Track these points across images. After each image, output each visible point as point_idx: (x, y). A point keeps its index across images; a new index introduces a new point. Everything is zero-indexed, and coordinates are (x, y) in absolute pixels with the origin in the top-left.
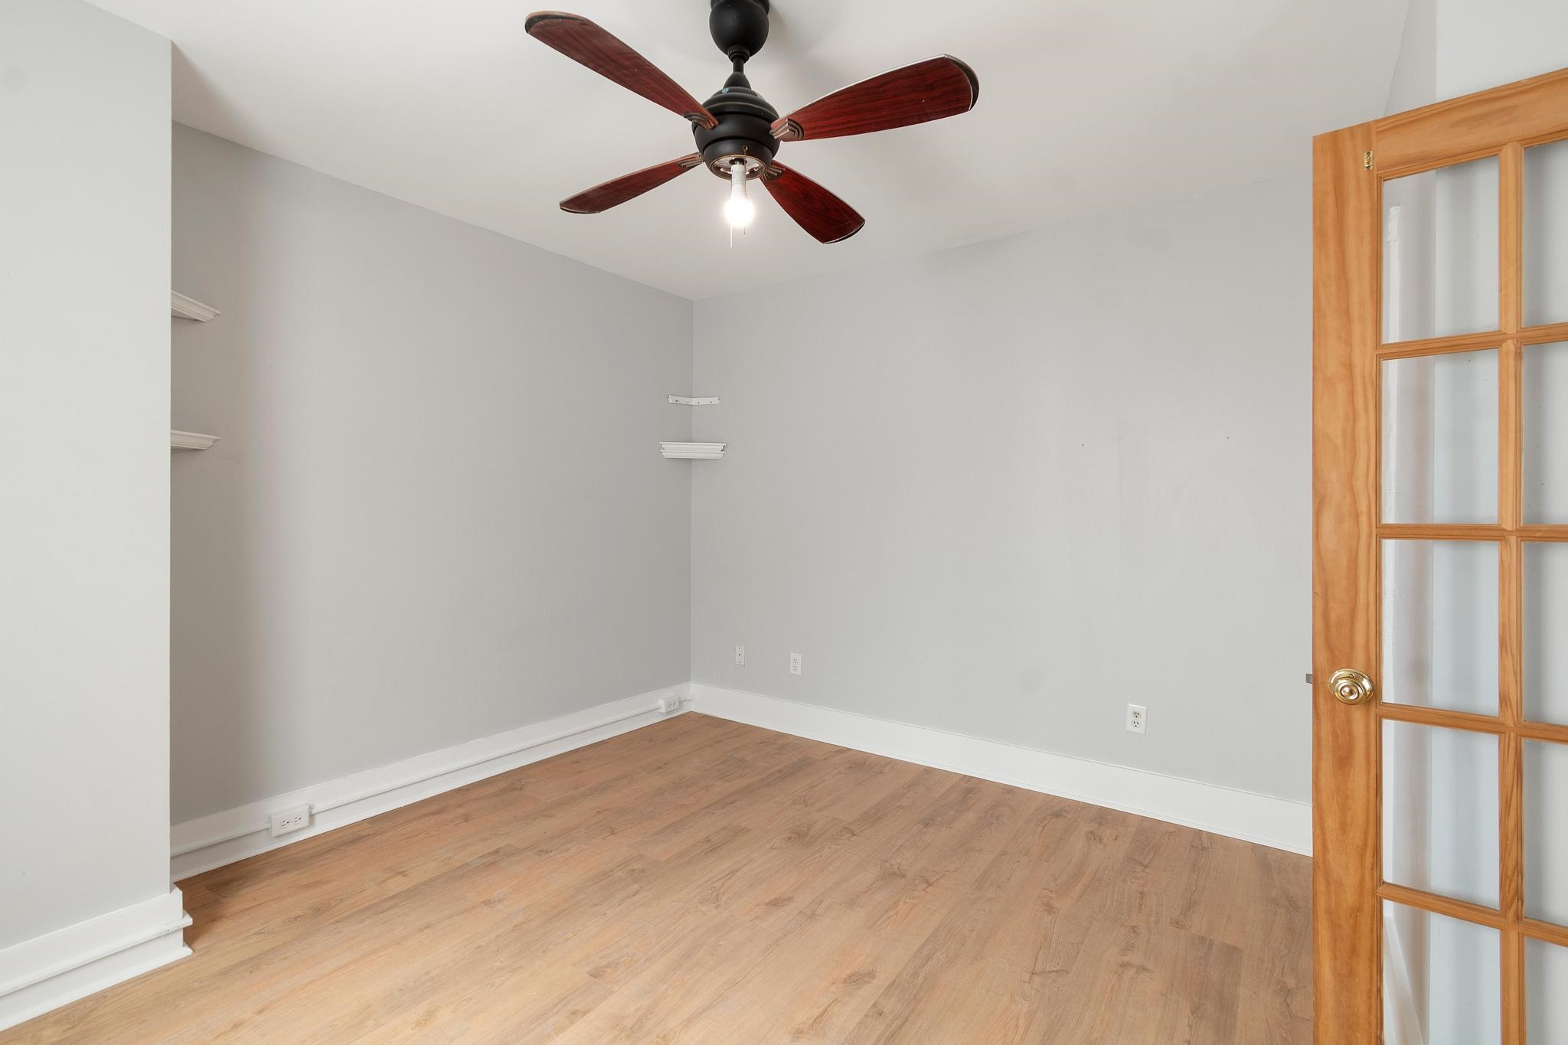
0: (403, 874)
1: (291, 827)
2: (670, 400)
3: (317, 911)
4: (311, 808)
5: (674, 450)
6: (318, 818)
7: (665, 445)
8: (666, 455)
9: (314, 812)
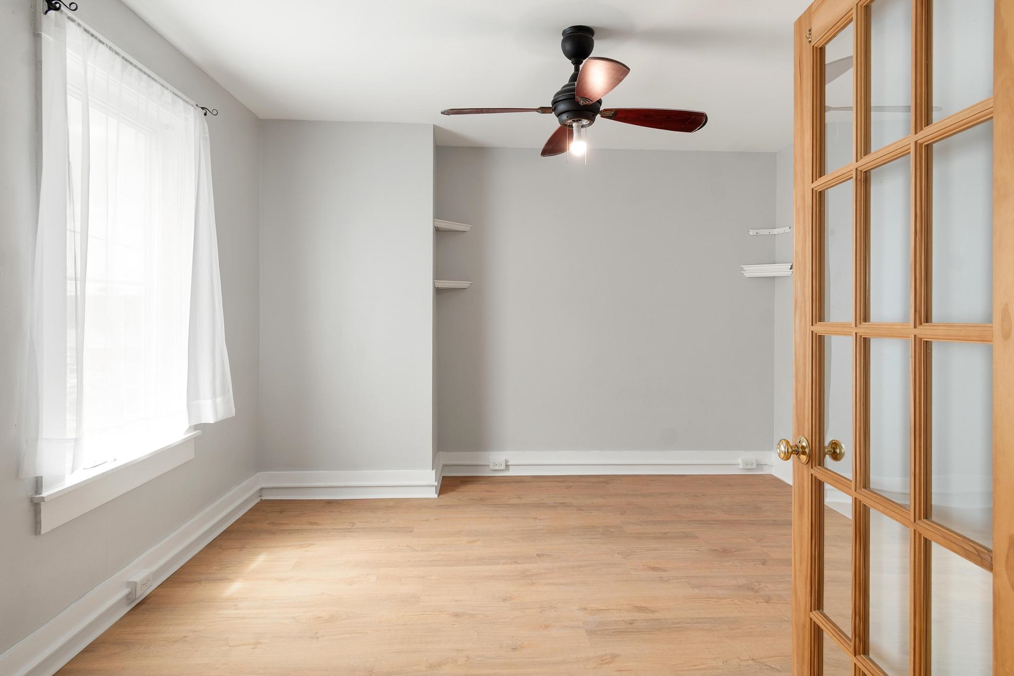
0: (520, 498)
1: (497, 468)
2: (751, 233)
3: (481, 499)
4: (506, 461)
5: (753, 271)
6: (511, 467)
7: (746, 267)
8: (747, 274)
9: (509, 464)
